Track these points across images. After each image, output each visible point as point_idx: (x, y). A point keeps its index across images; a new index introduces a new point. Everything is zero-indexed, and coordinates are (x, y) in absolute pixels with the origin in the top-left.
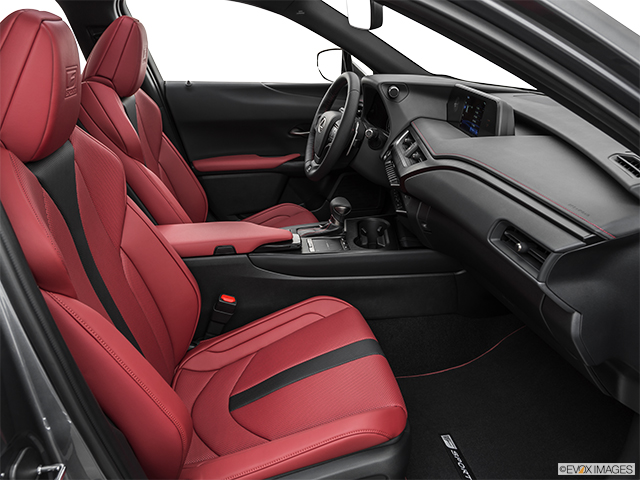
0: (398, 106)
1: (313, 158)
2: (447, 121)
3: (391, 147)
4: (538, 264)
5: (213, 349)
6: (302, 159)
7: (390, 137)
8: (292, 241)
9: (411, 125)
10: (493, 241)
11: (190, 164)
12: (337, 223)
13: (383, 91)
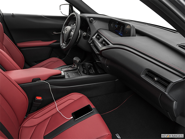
0: (93, 25)
1: (63, 42)
2: (109, 30)
3: (92, 39)
4: (166, 87)
5: (34, 117)
6: (59, 42)
7: (91, 36)
8: (61, 74)
9: (98, 31)
10: (143, 76)
11: (16, 44)
12: (76, 66)
13: (88, 19)
